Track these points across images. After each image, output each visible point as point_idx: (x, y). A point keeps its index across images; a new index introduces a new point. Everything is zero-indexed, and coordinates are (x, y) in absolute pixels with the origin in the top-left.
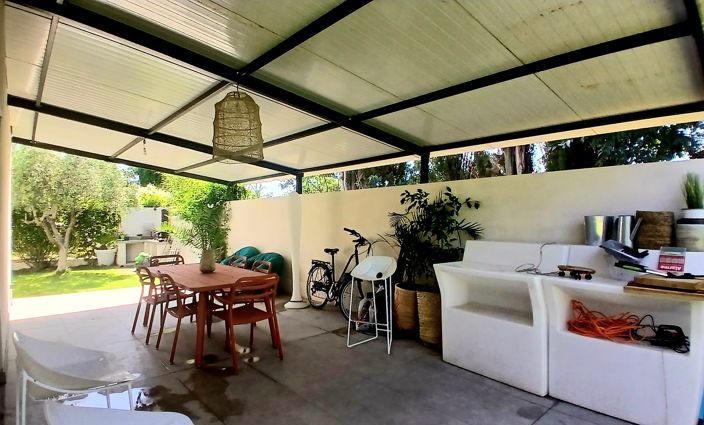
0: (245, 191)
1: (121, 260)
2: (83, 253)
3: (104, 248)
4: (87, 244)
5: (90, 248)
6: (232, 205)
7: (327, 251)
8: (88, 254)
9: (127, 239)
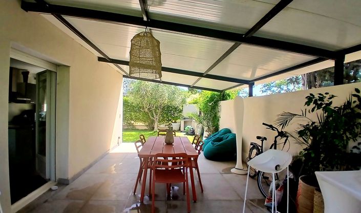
0: (229, 96)
1: (182, 129)
2: (168, 124)
3: (175, 122)
4: (169, 120)
5: (170, 122)
6: (222, 103)
7: (258, 138)
8: (169, 124)
9: (184, 119)
